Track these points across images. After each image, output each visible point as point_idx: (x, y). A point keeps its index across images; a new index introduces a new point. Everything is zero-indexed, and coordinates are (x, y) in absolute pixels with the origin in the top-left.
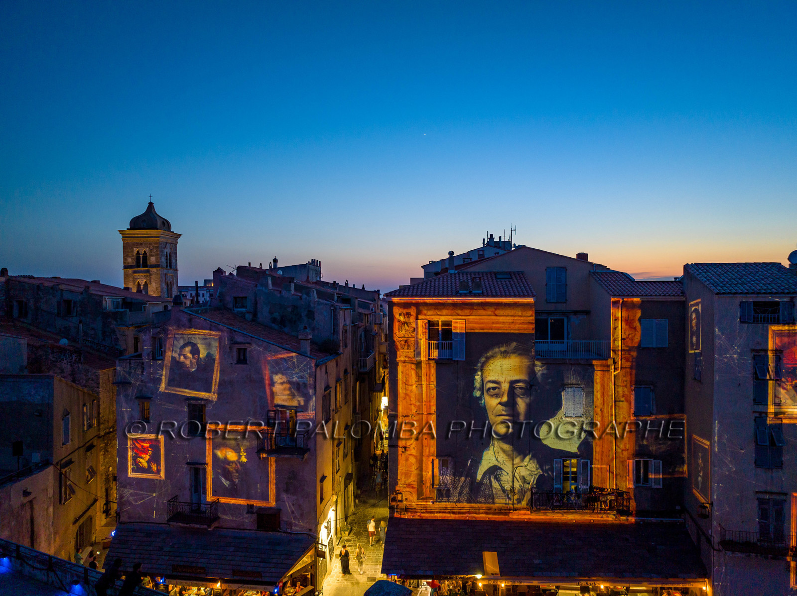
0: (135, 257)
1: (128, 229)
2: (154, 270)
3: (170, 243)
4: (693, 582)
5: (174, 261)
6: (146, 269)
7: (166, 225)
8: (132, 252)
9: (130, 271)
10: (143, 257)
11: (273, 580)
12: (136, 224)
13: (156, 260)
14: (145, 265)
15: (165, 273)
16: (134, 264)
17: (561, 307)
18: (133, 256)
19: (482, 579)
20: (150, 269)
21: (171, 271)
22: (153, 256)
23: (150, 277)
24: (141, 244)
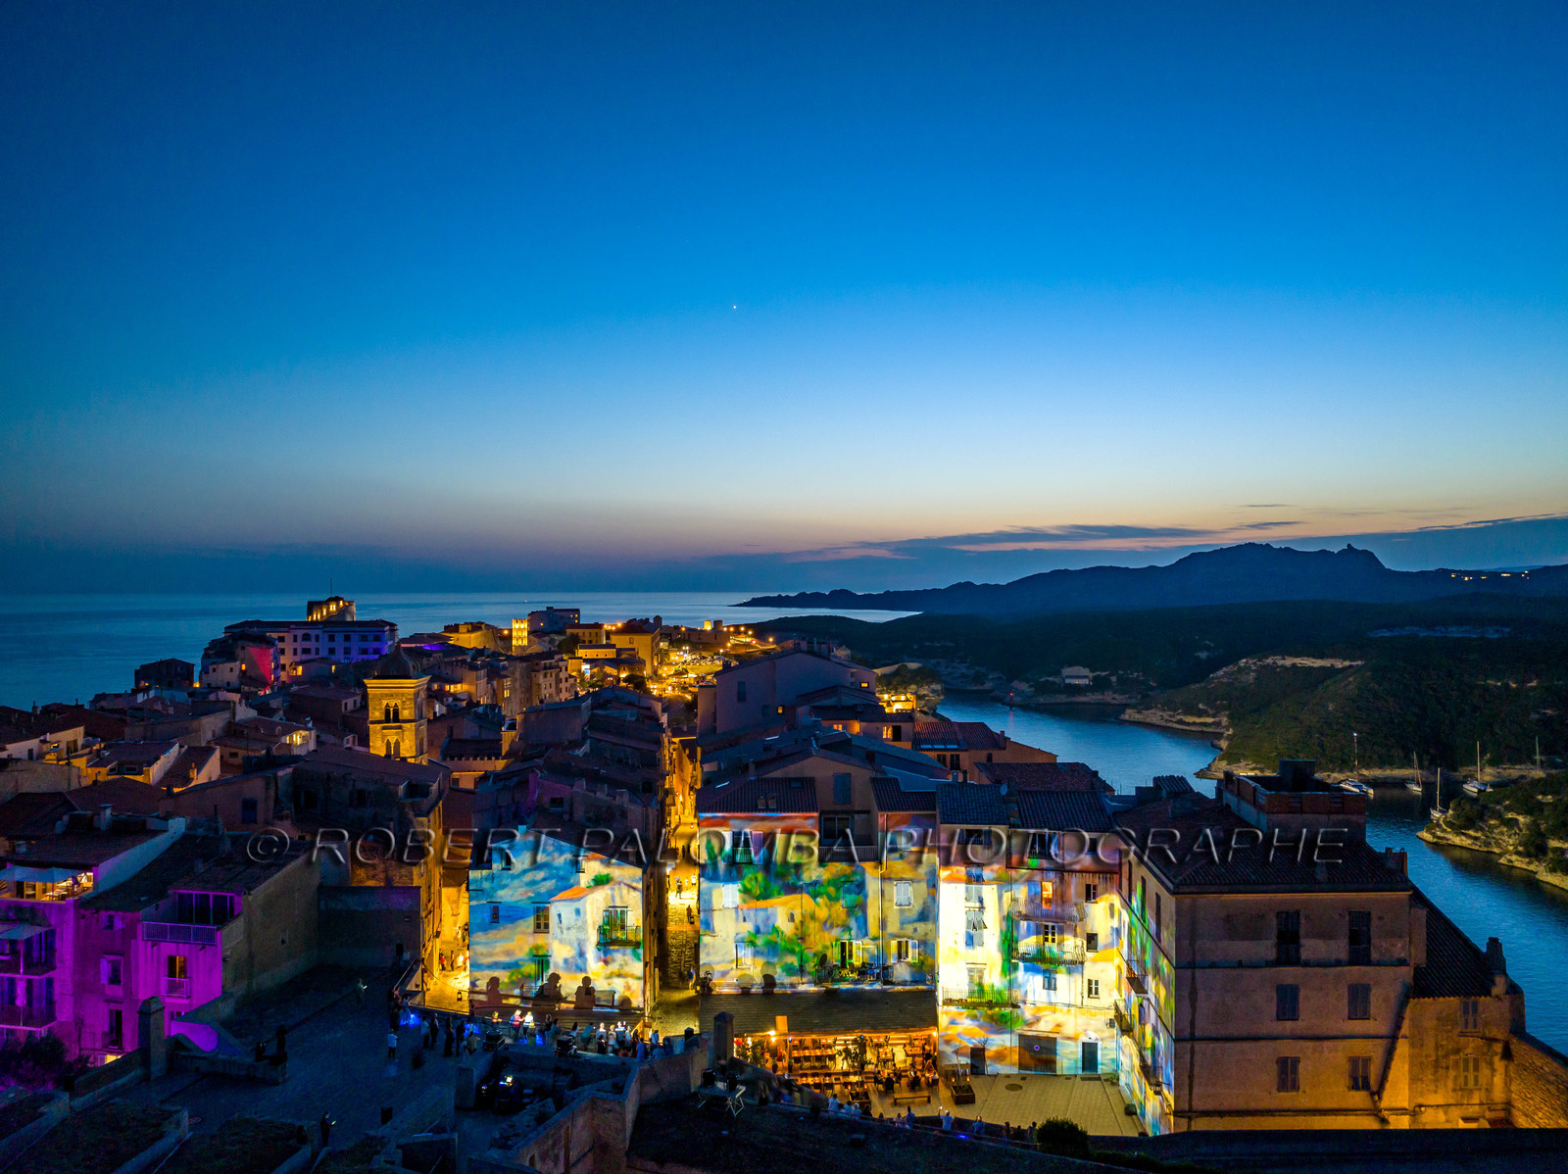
0: (383, 711)
2: (408, 725)
3: (422, 690)
6: (398, 724)
8: (381, 704)
9: (378, 727)
10: (393, 711)
13: (409, 713)
14: (396, 720)
15: (417, 727)
16: (383, 718)
17: (844, 808)
18: (381, 709)
19: (775, 1035)
20: (403, 725)
21: (422, 723)
22: (405, 709)
23: (402, 735)
24: (392, 695)
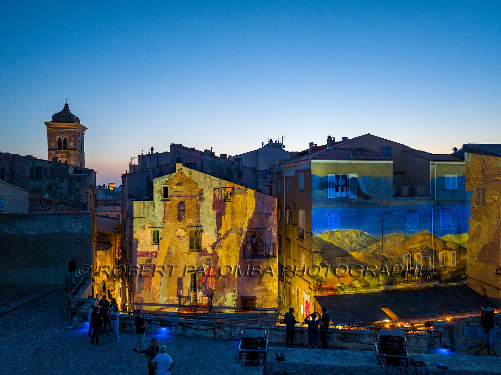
1: (50, 122)
2: (72, 152)
3: (81, 134)
5: (83, 147)
6: (67, 151)
7: (78, 120)
8: (55, 138)
9: (54, 152)
10: (63, 142)
12: (57, 118)
13: (74, 144)
14: (65, 148)
15: (79, 154)
16: (57, 147)
18: (56, 141)
19: (389, 322)
20: (70, 151)
21: (82, 154)
22: (72, 142)
23: (70, 157)
24: (62, 133)
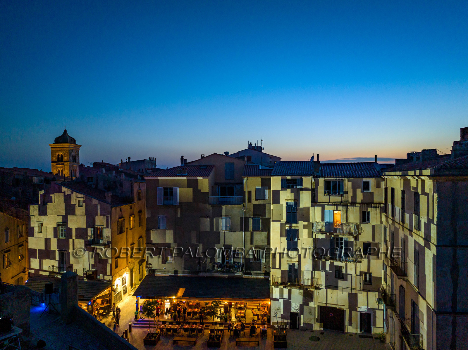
0: (57, 157)
1: (53, 143)
2: (66, 163)
3: (75, 150)
4: (264, 300)
5: (77, 159)
6: (62, 163)
7: (73, 141)
8: (56, 154)
10: (61, 157)
11: (88, 299)
12: (58, 140)
13: (67, 158)
14: (62, 161)
15: (72, 165)
17: (232, 181)
19: (175, 299)
20: (64, 163)
21: (76, 164)
23: (64, 167)
24: (60, 151)
